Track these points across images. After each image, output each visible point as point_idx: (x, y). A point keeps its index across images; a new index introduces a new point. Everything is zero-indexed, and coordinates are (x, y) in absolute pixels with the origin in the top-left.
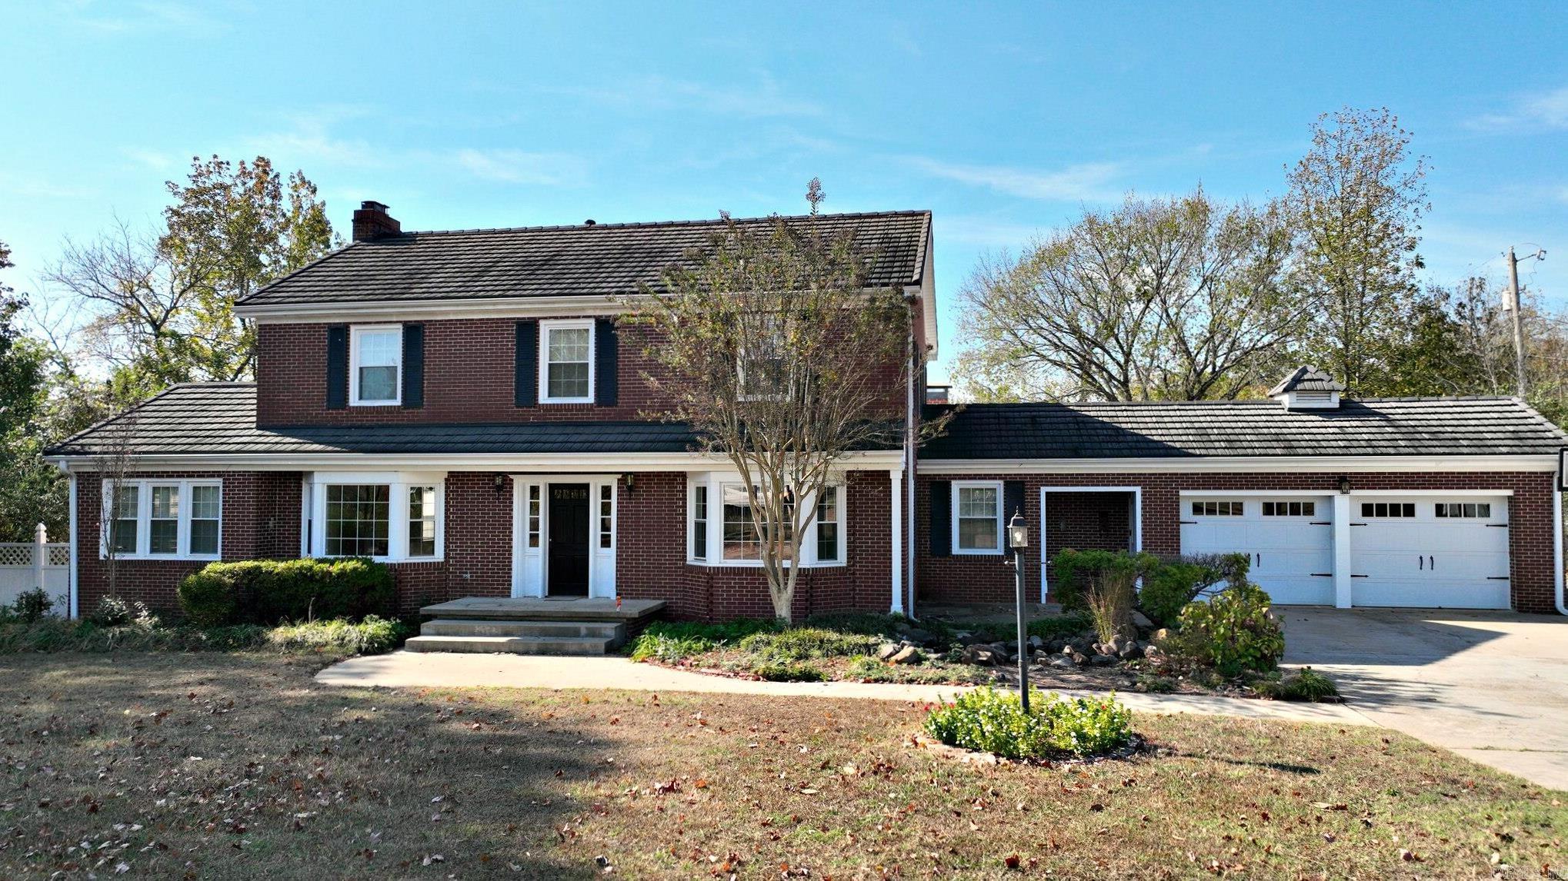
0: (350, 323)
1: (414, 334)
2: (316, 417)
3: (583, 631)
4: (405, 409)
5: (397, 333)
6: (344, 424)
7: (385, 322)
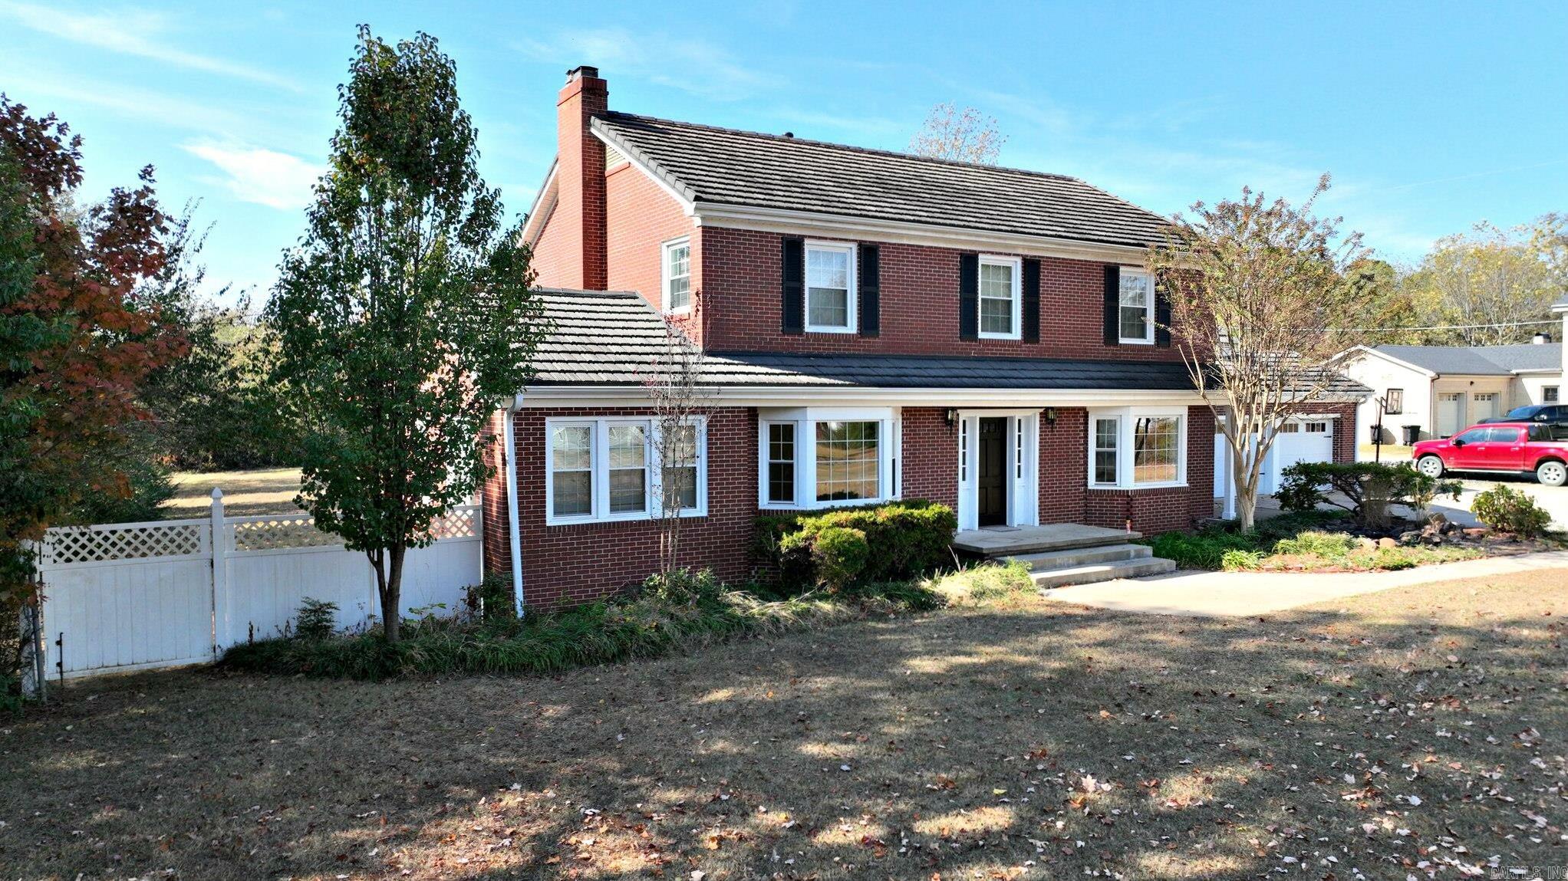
0: (805, 236)
1: (869, 255)
2: (770, 343)
3: (1133, 554)
4: (862, 337)
5: (852, 253)
6: (801, 351)
7: (841, 240)
